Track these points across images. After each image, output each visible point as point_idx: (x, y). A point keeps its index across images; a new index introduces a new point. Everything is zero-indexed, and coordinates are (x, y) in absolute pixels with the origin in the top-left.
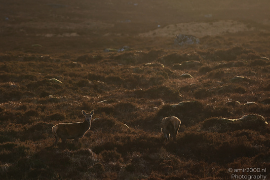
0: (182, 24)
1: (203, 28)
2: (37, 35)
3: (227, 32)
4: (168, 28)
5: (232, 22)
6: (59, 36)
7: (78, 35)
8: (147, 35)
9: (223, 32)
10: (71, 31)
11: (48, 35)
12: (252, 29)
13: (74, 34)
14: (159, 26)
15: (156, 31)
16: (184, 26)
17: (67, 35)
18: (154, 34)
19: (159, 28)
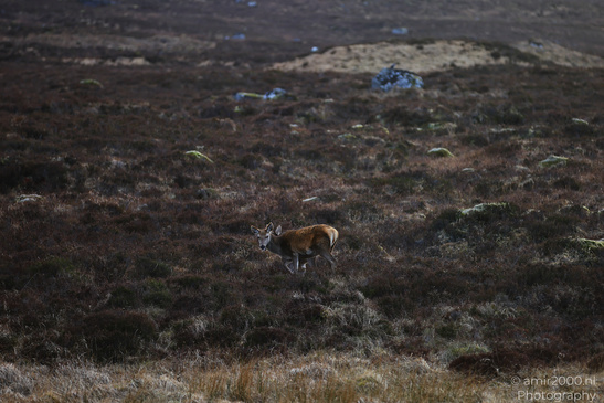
0: (362, 46)
1: (404, 56)
2: (65, 60)
3: (453, 65)
4: (333, 53)
5: (462, 45)
6: (109, 63)
7: (148, 63)
8: (289, 66)
9: (445, 66)
10: (132, 55)
11: (87, 62)
12: (503, 60)
13: (139, 61)
14: (315, 49)
15: (309, 59)
16: (365, 50)
17: (126, 62)
18: (305, 65)
19: (315, 53)
